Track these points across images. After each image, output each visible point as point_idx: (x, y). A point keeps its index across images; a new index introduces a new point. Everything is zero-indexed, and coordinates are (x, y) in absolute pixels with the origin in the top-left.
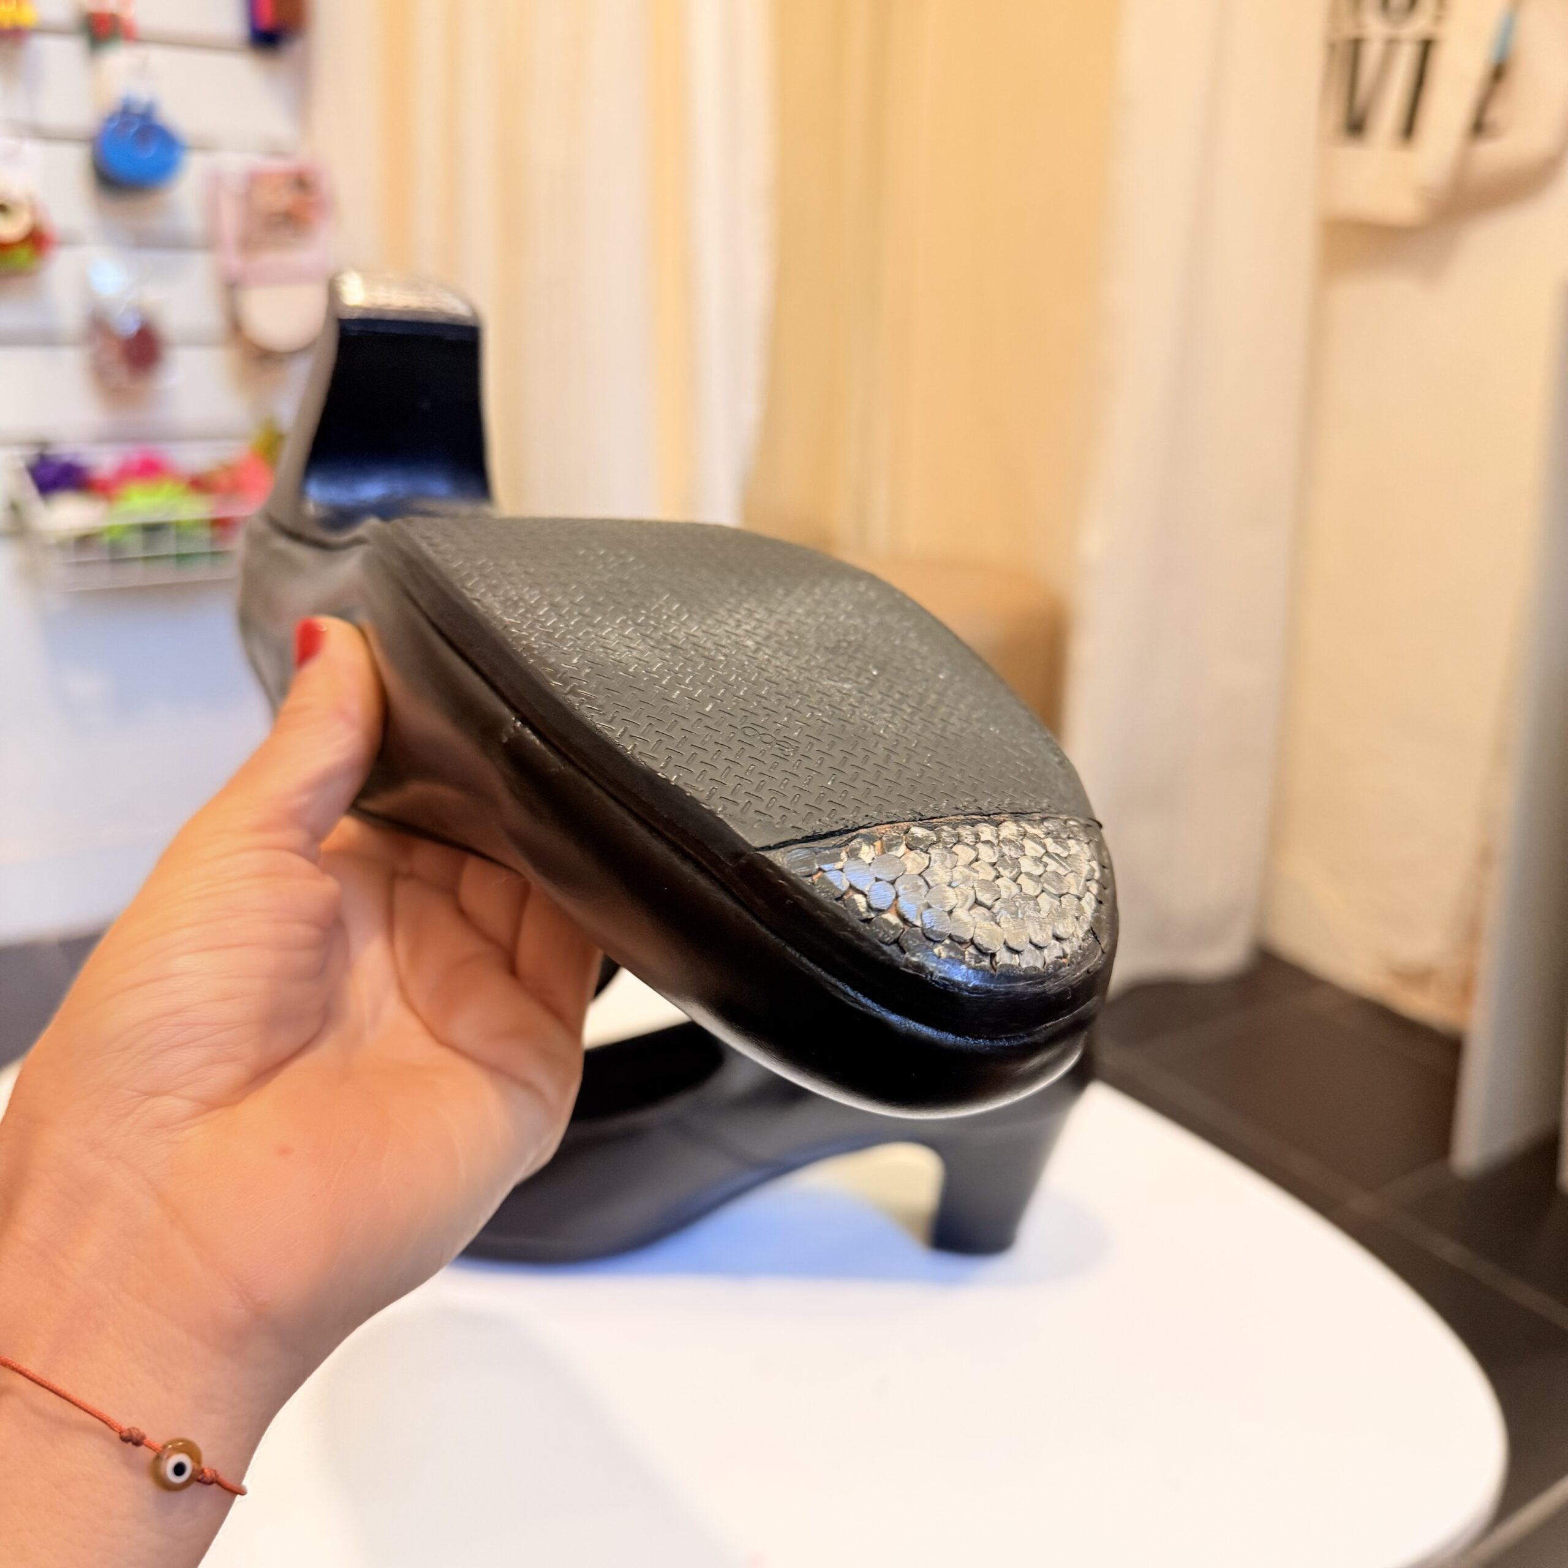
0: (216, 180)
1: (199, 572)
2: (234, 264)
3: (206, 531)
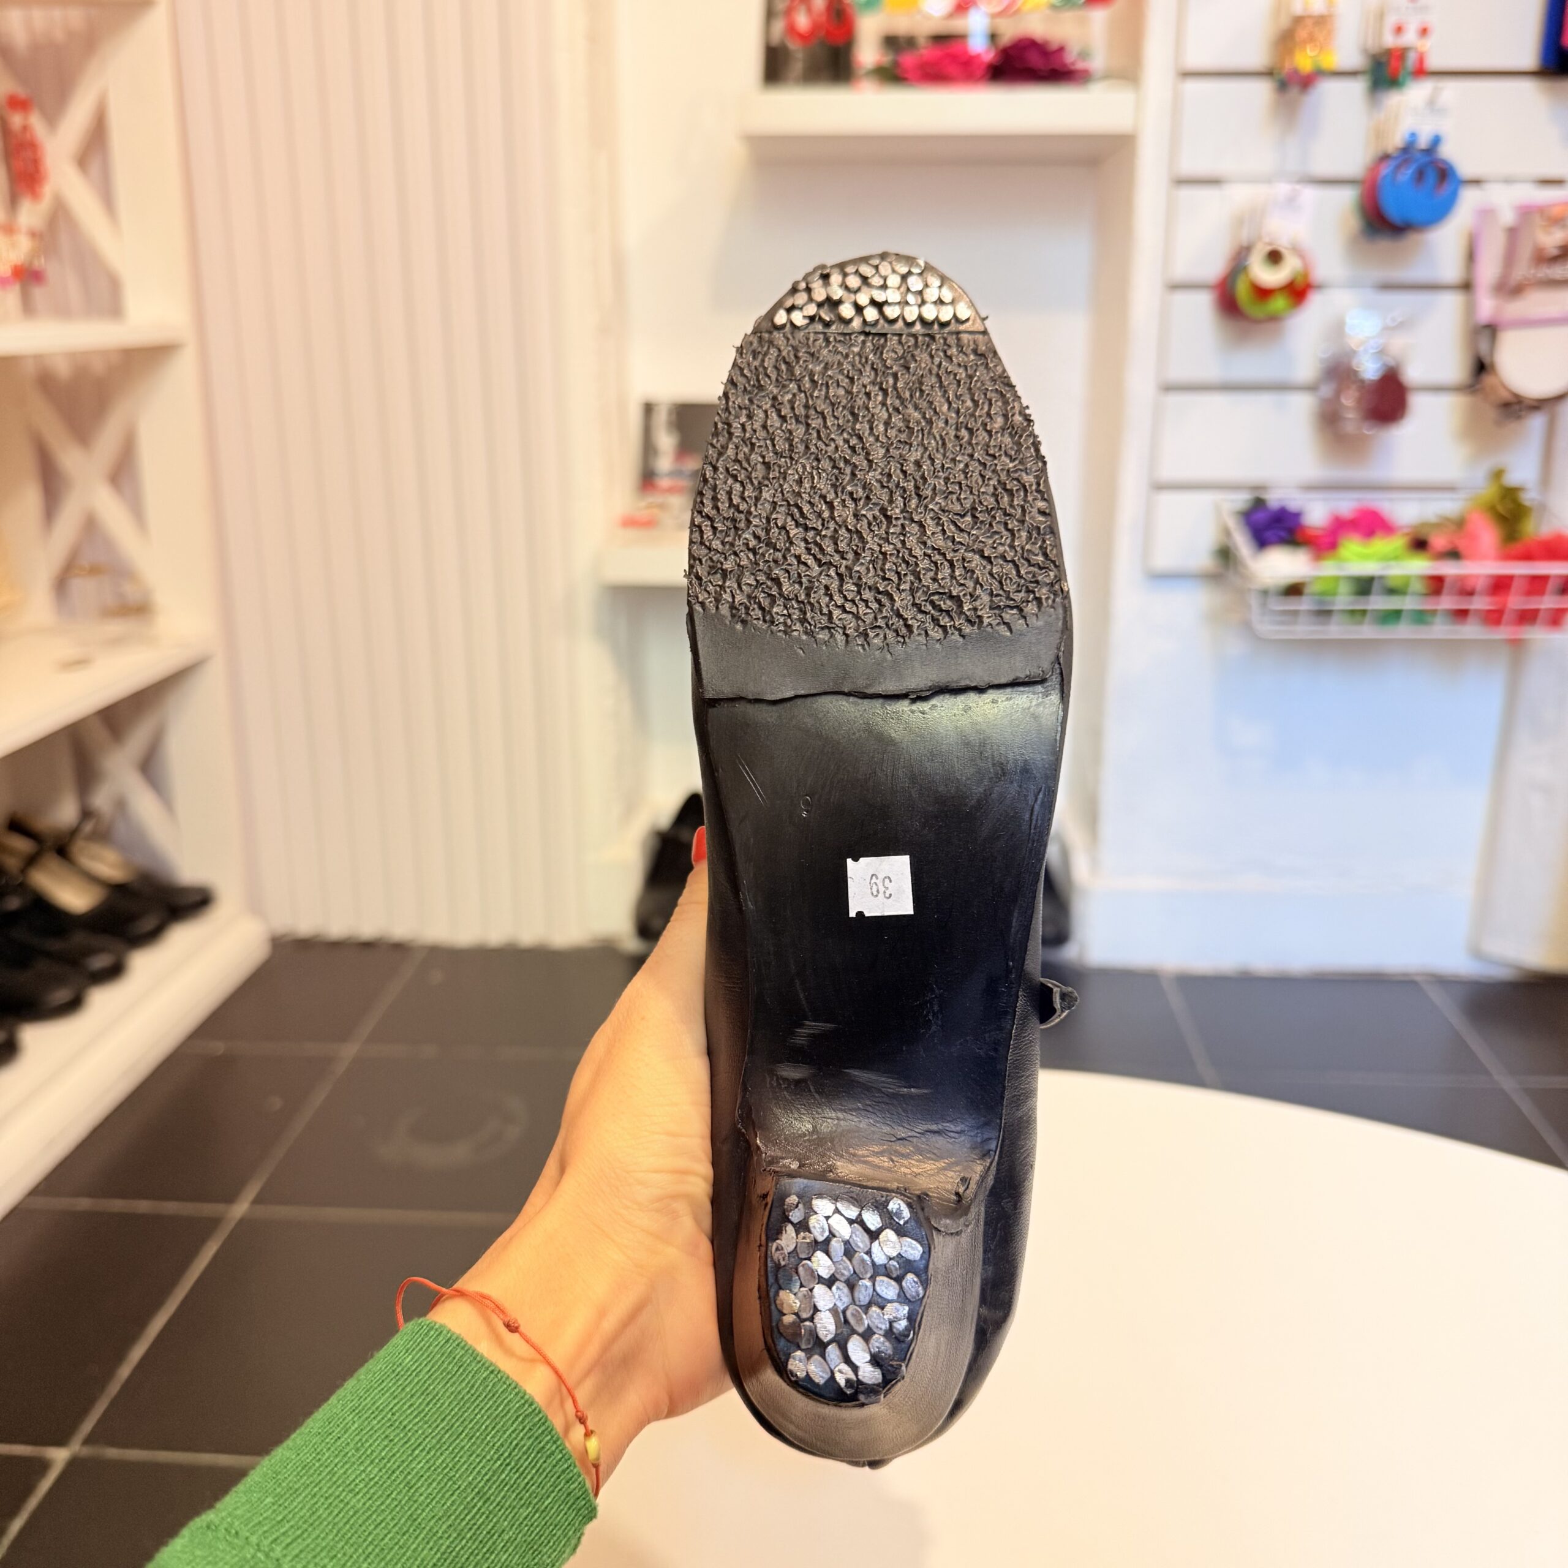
0: (1486, 214)
1: (1403, 630)
2: (1487, 306)
3: (1418, 586)
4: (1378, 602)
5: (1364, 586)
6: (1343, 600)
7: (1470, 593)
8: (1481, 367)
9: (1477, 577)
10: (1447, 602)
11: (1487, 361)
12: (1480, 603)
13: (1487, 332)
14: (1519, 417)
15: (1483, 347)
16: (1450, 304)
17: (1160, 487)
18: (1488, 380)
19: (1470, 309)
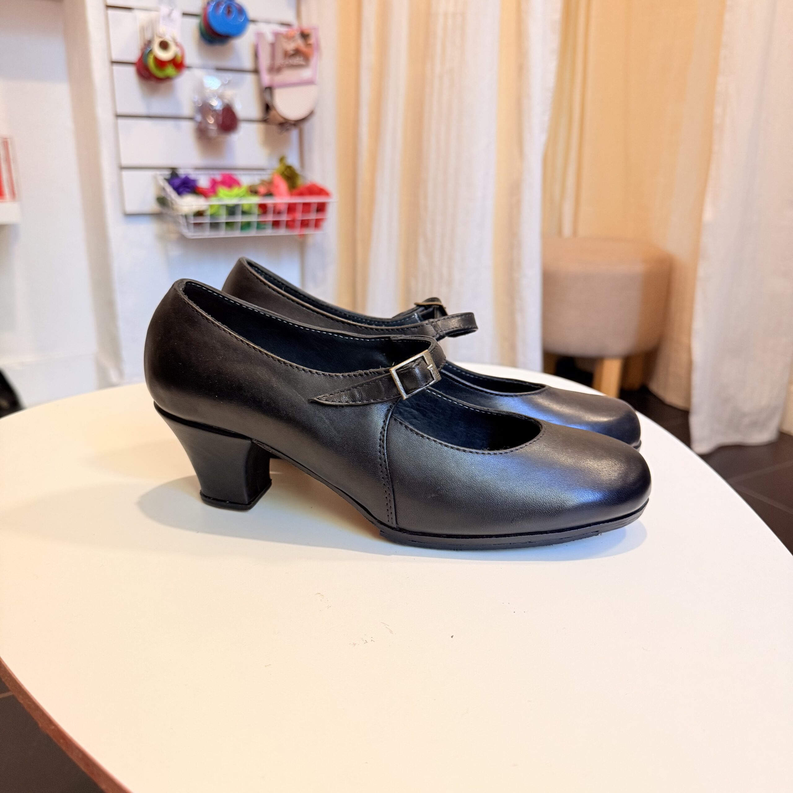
2: (267, 79)
3: (256, 210)
4: (239, 219)
5: (232, 210)
6: (223, 218)
7: (279, 213)
8: (268, 108)
9: (281, 204)
10: (270, 218)
11: (270, 105)
12: (284, 218)
13: (268, 91)
14: (287, 130)
15: (268, 98)
16: (250, 78)
17: (123, 168)
18: (272, 113)
19: (259, 81)
